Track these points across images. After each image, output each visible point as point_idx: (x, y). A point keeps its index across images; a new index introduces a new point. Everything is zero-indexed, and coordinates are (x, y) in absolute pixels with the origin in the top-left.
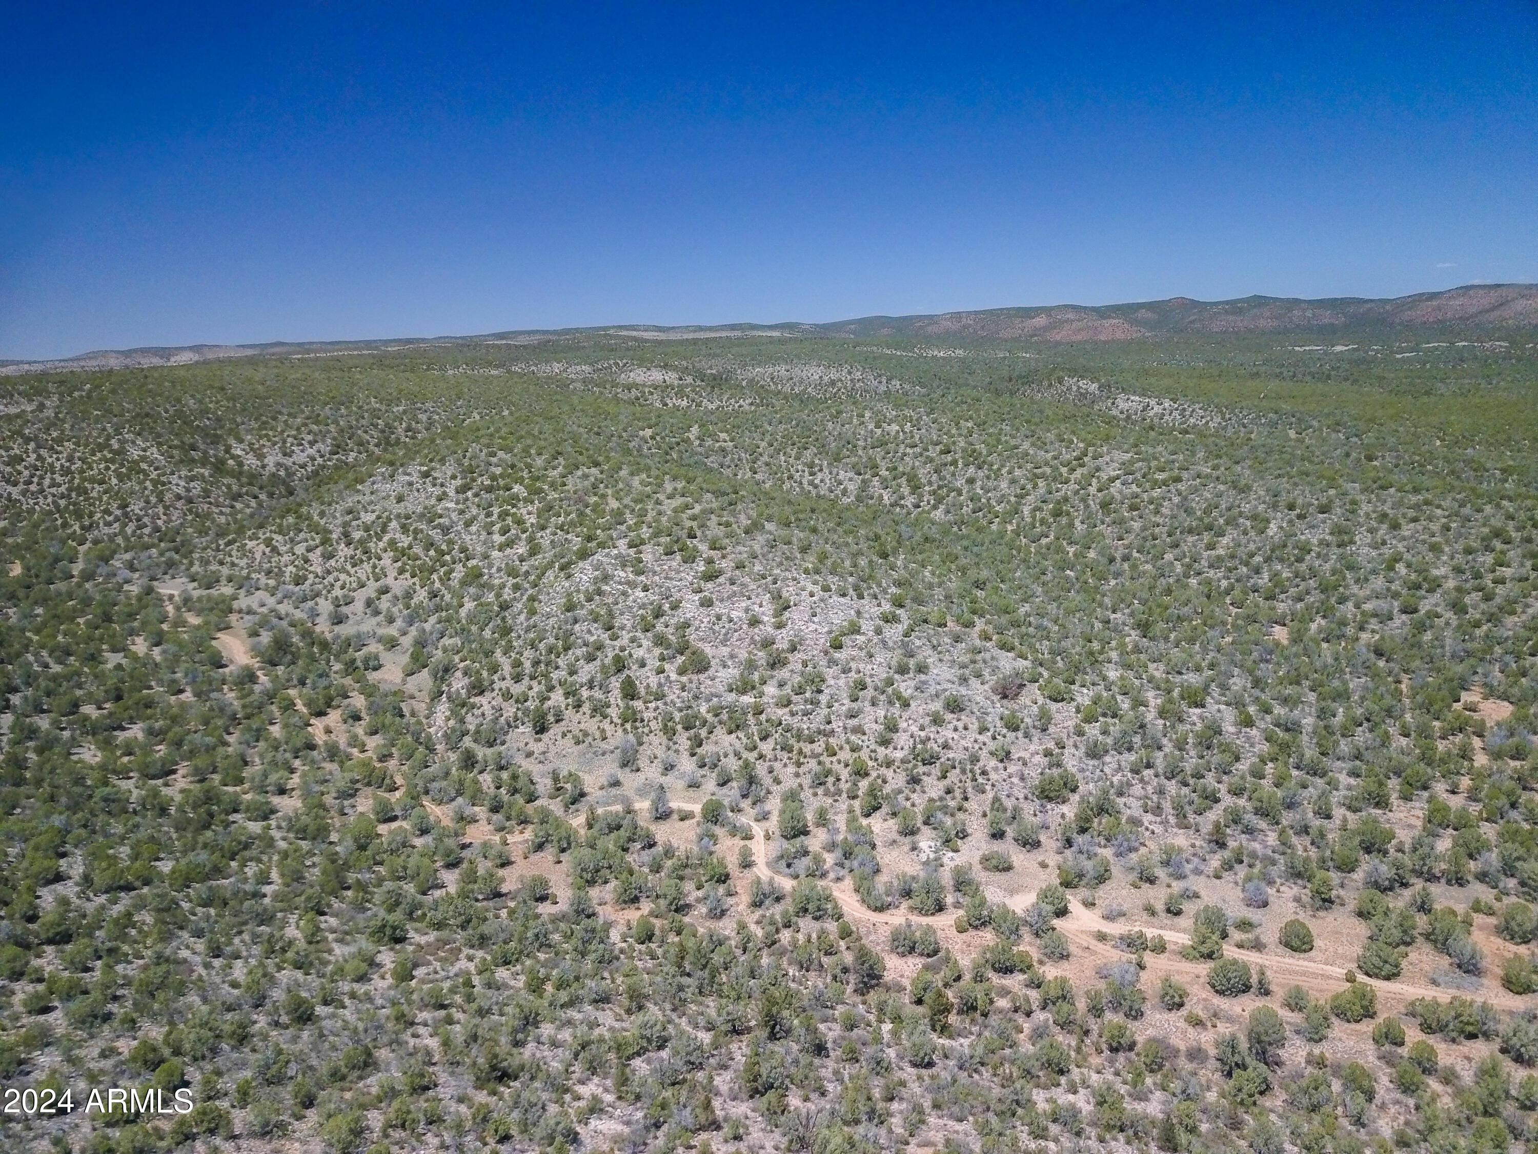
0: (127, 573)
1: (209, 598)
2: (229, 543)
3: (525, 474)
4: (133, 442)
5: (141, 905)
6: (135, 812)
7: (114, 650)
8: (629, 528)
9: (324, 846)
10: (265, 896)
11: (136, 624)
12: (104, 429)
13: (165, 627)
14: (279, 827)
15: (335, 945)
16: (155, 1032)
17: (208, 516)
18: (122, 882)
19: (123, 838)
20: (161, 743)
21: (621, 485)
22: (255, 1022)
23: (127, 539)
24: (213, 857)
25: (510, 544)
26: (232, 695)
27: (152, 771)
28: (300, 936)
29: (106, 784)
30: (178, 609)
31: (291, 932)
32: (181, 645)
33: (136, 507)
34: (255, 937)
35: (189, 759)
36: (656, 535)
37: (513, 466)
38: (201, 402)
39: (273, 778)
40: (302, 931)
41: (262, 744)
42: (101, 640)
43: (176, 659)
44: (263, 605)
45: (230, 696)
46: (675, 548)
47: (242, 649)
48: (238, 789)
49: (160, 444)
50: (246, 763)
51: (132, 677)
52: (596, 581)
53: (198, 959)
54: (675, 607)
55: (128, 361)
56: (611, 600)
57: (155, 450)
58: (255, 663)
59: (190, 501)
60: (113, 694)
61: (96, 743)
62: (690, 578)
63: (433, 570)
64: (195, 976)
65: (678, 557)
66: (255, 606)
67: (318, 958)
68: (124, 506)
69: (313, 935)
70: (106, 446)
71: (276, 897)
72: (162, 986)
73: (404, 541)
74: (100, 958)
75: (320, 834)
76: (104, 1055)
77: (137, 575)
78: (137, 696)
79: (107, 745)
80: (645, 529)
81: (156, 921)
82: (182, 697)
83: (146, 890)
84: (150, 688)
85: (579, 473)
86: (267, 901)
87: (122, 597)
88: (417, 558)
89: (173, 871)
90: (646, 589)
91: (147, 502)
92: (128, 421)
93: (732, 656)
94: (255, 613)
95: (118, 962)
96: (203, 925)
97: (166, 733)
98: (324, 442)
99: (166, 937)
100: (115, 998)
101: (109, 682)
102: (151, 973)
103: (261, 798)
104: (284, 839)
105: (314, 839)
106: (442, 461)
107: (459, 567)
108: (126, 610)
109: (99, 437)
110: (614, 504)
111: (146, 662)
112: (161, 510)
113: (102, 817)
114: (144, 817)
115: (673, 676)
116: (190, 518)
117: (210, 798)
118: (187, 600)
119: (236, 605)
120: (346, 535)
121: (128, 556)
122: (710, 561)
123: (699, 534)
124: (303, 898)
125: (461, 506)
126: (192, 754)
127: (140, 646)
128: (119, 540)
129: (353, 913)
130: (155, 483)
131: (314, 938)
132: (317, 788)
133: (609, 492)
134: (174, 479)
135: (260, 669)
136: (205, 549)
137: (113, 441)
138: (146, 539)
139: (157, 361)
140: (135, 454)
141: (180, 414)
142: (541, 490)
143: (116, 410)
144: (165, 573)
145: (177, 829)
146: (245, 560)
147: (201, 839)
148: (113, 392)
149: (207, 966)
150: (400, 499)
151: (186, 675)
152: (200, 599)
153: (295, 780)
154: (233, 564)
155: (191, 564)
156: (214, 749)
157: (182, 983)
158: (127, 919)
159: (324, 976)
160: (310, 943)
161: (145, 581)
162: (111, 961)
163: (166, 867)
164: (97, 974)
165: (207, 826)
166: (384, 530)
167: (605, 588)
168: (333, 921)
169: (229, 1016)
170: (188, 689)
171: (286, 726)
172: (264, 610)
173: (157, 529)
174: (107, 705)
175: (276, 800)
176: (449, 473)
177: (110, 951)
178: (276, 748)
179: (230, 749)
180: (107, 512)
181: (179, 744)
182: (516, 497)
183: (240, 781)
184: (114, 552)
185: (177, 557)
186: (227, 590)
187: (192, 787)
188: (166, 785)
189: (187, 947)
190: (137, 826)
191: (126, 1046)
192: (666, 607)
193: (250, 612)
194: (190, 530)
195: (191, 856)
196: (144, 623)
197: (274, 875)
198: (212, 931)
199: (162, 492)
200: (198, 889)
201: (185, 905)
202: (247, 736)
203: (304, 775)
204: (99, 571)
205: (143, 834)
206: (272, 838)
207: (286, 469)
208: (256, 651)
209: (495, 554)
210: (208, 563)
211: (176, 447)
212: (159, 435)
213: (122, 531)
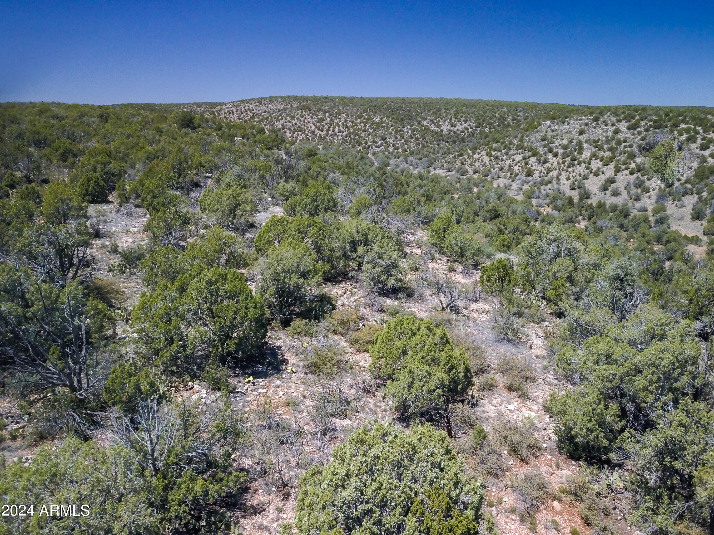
12: (358, 110)
33: (390, 140)
38: (397, 104)
91: (396, 138)
92: (368, 108)
98: (471, 121)
130: (395, 131)
141: (389, 107)
180: (375, 142)
207: (454, 133)
211: (395, 119)
212: (385, 114)
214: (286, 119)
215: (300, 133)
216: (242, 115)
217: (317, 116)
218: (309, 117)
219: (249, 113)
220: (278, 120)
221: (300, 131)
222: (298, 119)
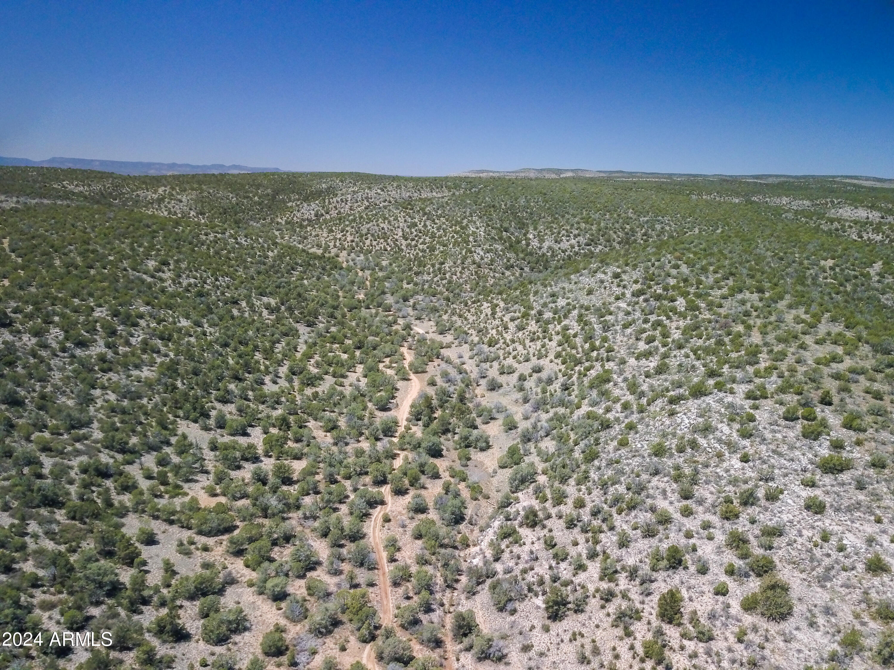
1: (434, 342)
2: (476, 302)
3: (692, 290)
4: (474, 223)
8: (757, 374)
17: (484, 278)
21: (773, 318)
25: (647, 355)
33: (448, 265)
36: (782, 390)
37: (685, 280)
44: (459, 357)
46: (800, 413)
49: (488, 226)
52: (695, 430)
54: (772, 497)
56: (702, 459)
57: (483, 229)
59: (480, 266)
62: (805, 461)
63: (578, 362)
65: (799, 426)
66: (454, 357)
73: (575, 328)
80: (774, 378)
85: (740, 296)
88: (574, 347)
90: (745, 459)
93: (828, 611)
94: (450, 363)
98: (584, 236)
106: (635, 267)
107: (598, 365)
109: (460, 217)
110: (756, 338)
112: (460, 269)
115: (736, 608)
116: (473, 277)
119: (444, 352)
120: (540, 313)
122: (838, 446)
123: (836, 400)
125: (630, 309)
130: (468, 251)
133: (759, 322)
134: (479, 250)
137: (465, 221)
140: (471, 229)
142: (698, 308)
146: (474, 318)
150: (590, 292)
154: (466, 319)
166: (566, 317)
167: (702, 442)
172: (457, 362)
176: (635, 278)
182: (674, 310)
186: (449, 338)
192: (761, 493)
193: (448, 361)
199: (467, 257)
207: (553, 252)
209: (632, 361)
211: (496, 228)
217: (412, 219)
218: (403, 220)
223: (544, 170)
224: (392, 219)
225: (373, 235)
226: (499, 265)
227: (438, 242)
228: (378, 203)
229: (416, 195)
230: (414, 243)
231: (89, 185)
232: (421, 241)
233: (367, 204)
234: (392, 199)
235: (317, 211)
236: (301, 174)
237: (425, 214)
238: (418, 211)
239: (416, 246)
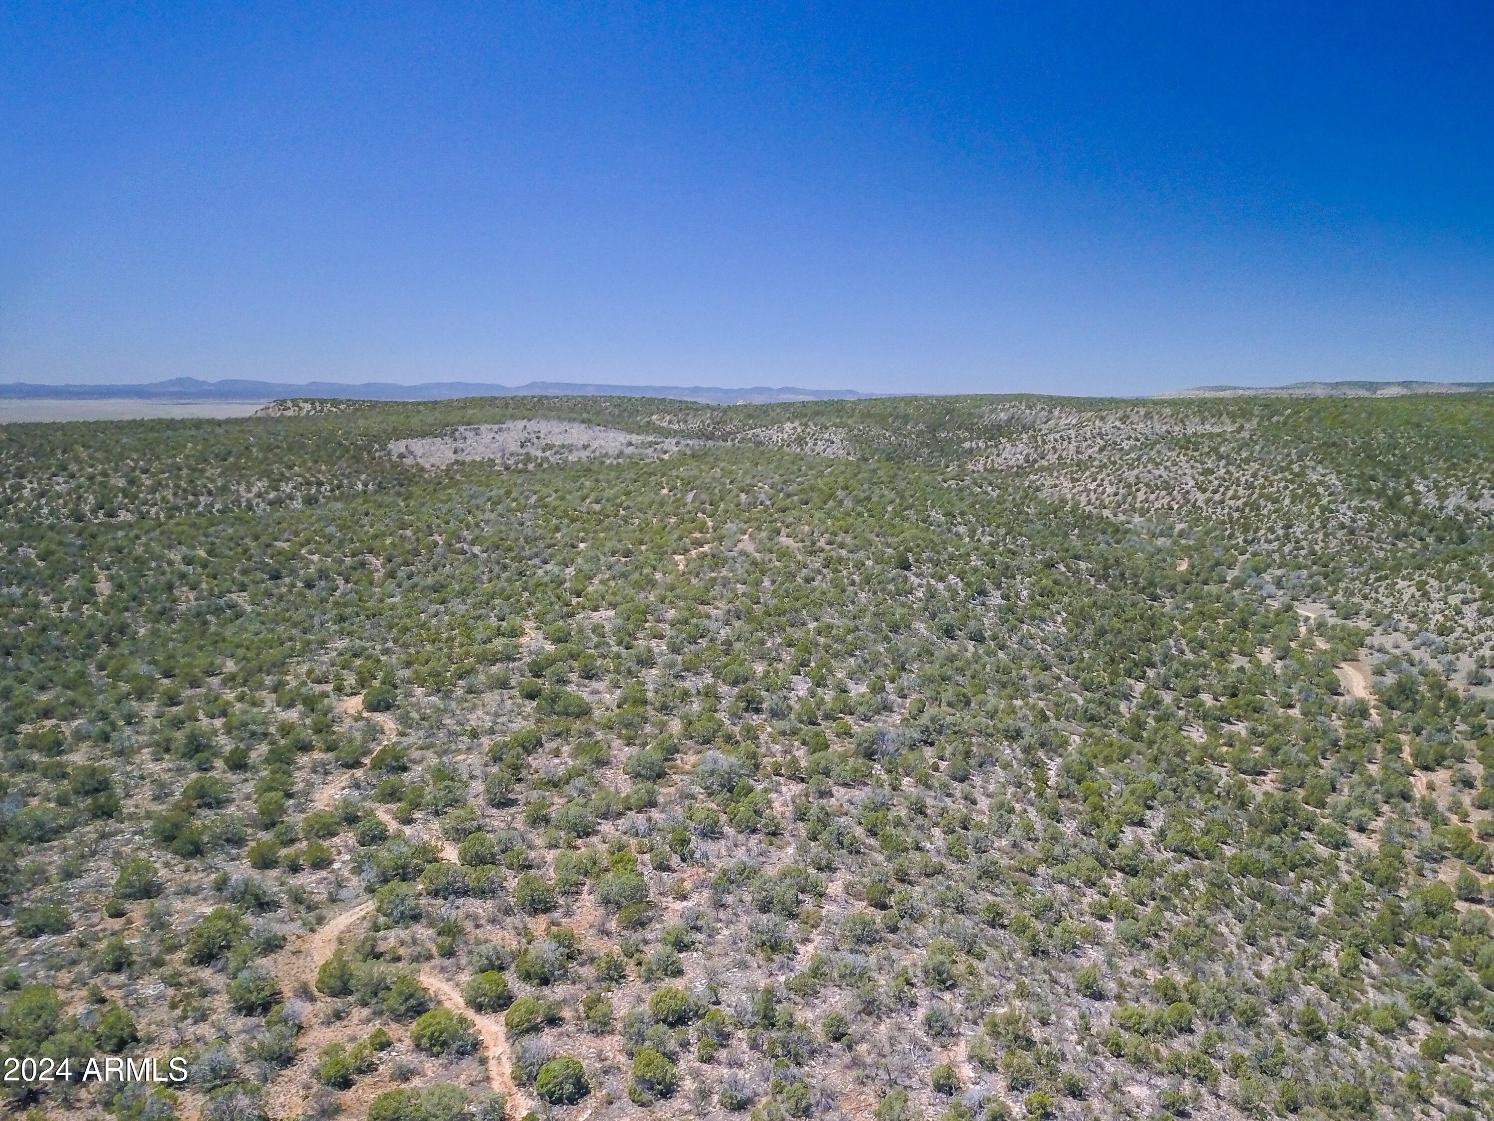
0: (1272, 589)
1: (1343, 628)
2: (1378, 579)
4: (1314, 469)
5: (1199, 873)
6: (1219, 796)
7: (1242, 654)
9: (1390, 897)
10: (1313, 914)
11: (1268, 636)
12: (1288, 455)
13: (1293, 645)
14: (1348, 861)
15: (1369, 989)
16: (1180, 978)
17: (1367, 548)
18: (1189, 848)
19: (1202, 814)
20: (1260, 744)
22: (1268, 1016)
23: (1283, 557)
24: (1275, 861)
26: (1340, 723)
27: (1244, 767)
28: (1336, 965)
29: (1201, 763)
30: (1310, 631)
31: (1329, 956)
32: (1302, 664)
33: (1298, 530)
34: (1291, 944)
35: (1281, 768)
38: (1391, 436)
39: (1356, 812)
40: (1339, 960)
41: (1356, 777)
42: (1233, 642)
43: (1295, 676)
44: (1397, 647)
45: (1337, 723)
47: (1362, 684)
48: (1318, 811)
49: (1339, 473)
50: (1334, 789)
51: (1250, 681)
53: (1233, 939)
55: (1333, 392)
57: (1334, 476)
58: (1372, 700)
59: (1352, 532)
60: (1229, 691)
61: (1205, 727)
64: (1227, 950)
66: (1388, 646)
67: (1348, 991)
68: (1287, 527)
69: (1348, 970)
70: (1288, 468)
71: (1323, 920)
72: (1197, 944)
74: (1154, 899)
75: (1390, 883)
76: (1134, 973)
77: (1281, 592)
78: (1249, 697)
79: (1213, 731)
81: (1208, 891)
82: (1291, 712)
83: (1207, 863)
84: (1264, 694)
86: (1314, 920)
87: (1262, 610)
89: (1234, 858)
91: (1311, 526)
92: (1314, 449)
94: (1387, 653)
95: (1168, 910)
96: (1248, 913)
97: (1267, 736)
99: (1212, 908)
100: (1156, 936)
101: (1230, 680)
102: (1190, 930)
103: (1338, 827)
104: (1349, 873)
105: (1381, 886)
108: (1262, 621)
109: (1283, 461)
111: (1266, 671)
112: (1320, 536)
113: (1191, 789)
114: (1225, 803)
116: (1348, 548)
117: (1288, 808)
118: (1321, 626)
119: (1368, 640)
121: (1279, 572)
124: (1349, 933)
126: (1284, 764)
127: (1266, 656)
128: (1276, 556)
129: (1399, 970)
130: (1323, 509)
131: (1349, 971)
132: (1399, 839)
134: (1343, 508)
135: (1375, 707)
136: (1353, 580)
137: (1294, 466)
138: (1301, 560)
139: (1363, 393)
140: (1314, 477)
141: (1367, 446)
143: (1305, 437)
144: (1308, 596)
145: (1250, 824)
146: (1391, 599)
147: (1267, 840)
148: (1309, 419)
149: (1239, 947)
151: (1300, 692)
152: (1334, 627)
153: (1379, 823)
154: (1377, 601)
155: (1335, 592)
156: (1306, 766)
157: (1214, 951)
158: (1183, 881)
159: (1348, 1009)
160: (1344, 976)
161: (1287, 599)
162: (1162, 906)
163: (1229, 851)
164: (1149, 910)
165: (1277, 831)
168: (1374, 967)
169: (1245, 996)
170: (1298, 705)
171: (1386, 768)
172: (1397, 652)
173: (1313, 553)
174: (1222, 699)
175: (1353, 835)
177: (1164, 898)
178: (1369, 785)
179: (1322, 772)
180: (1272, 530)
181: (1275, 751)
183: (1323, 805)
184: (1269, 566)
185: (1324, 582)
186: (1364, 624)
187: (1276, 792)
188: (1254, 782)
189: (1227, 925)
190: (1215, 808)
191: (1152, 975)
193: (1381, 650)
194: (1345, 559)
195: (1254, 851)
196: (1275, 637)
197: (1328, 901)
198: (1253, 921)
199: (1328, 518)
200: (1252, 882)
201: (1236, 890)
202: (1342, 765)
203: (1390, 821)
204: (1249, 581)
205: (1218, 815)
206: (1337, 868)
207: (1467, 514)
208: (1376, 689)
210: (1352, 594)
211: (1355, 476)
212: (1339, 465)
213: (1280, 550)
214: (1145, 467)
215: (1163, 493)
216: (1085, 444)
217: (1202, 463)
218: (1188, 465)
219: (1098, 440)
220: (1131, 467)
221: (1165, 489)
222: (1166, 468)
223: (1343, 384)
224: (1168, 464)
225: (1147, 485)
226: (1383, 530)
227: (1261, 496)
228: (1118, 440)
229: (1177, 429)
230: (1217, 497)
231: (686, 422)
232: (1230, 493)
233: (1102, 443)
234: (1139, 436)
235: (1028, 455)
236: (957, 399)
237: (1220, 458)
238: (1208, 454)
239: (1222, 502)
